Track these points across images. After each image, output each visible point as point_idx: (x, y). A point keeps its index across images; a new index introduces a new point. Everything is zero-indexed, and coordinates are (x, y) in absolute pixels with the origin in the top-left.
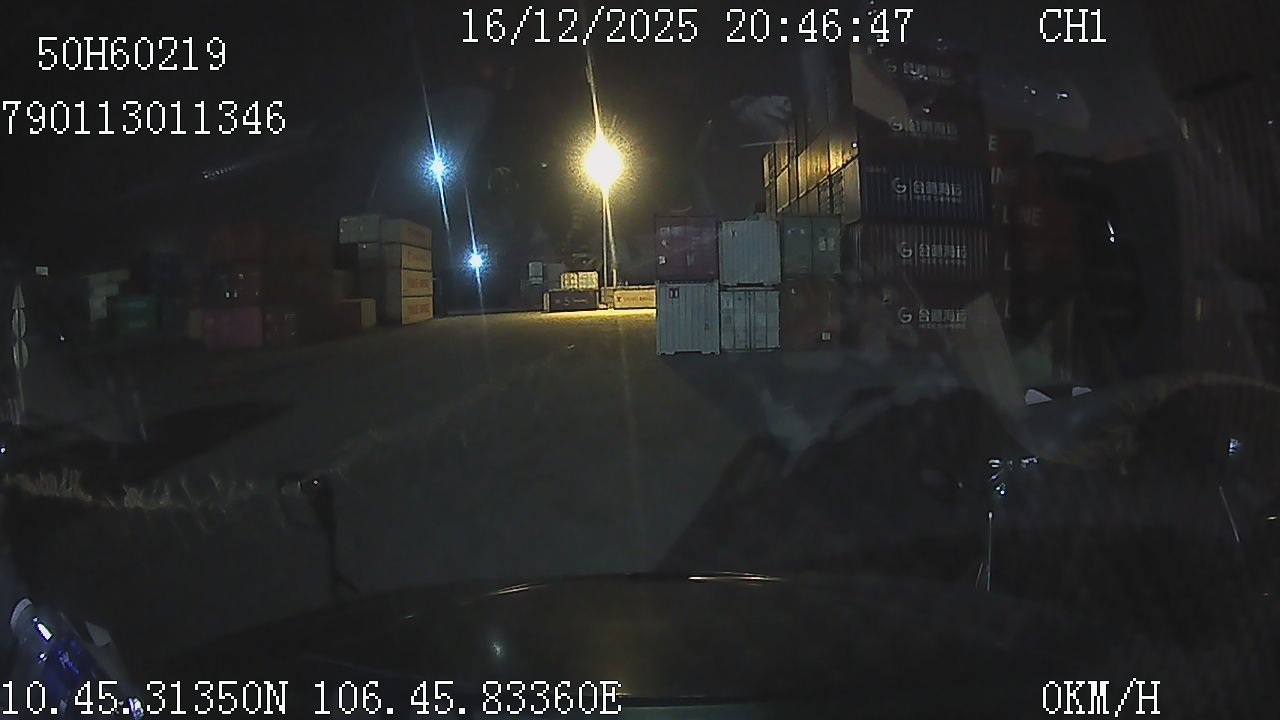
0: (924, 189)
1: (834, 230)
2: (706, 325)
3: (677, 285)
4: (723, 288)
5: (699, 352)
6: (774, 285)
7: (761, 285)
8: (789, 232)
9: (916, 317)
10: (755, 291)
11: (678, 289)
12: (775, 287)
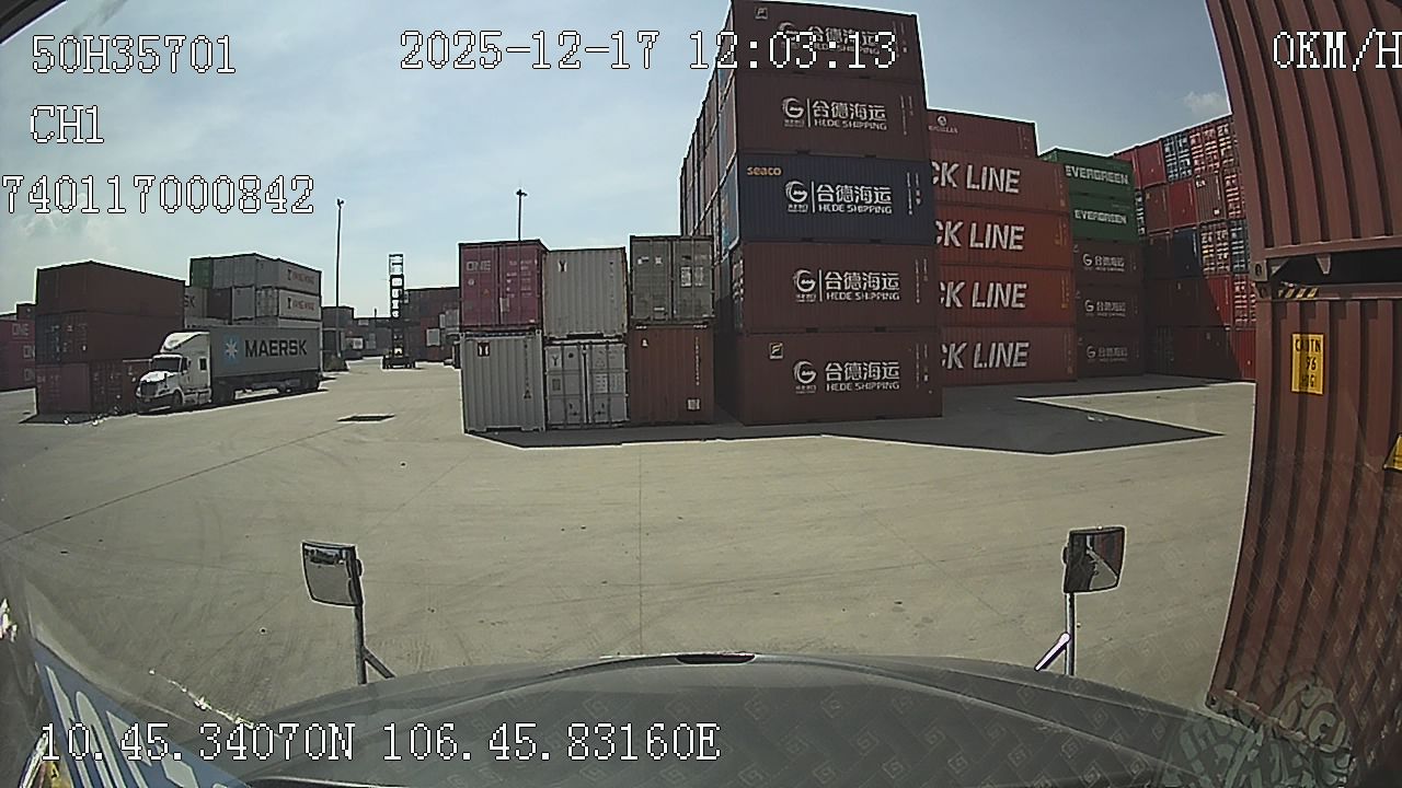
0: (836, 197)
1: (704, 257)
2: (528, 392)
3: (486, 340)
4: (548, 342)
5: (520, 429)
6: (617, 337)
7: (601, 336)
8: (640, 262)
9: (821, 374)
10: (591, 343)
11: (488, 344)
12: (621, 339)
